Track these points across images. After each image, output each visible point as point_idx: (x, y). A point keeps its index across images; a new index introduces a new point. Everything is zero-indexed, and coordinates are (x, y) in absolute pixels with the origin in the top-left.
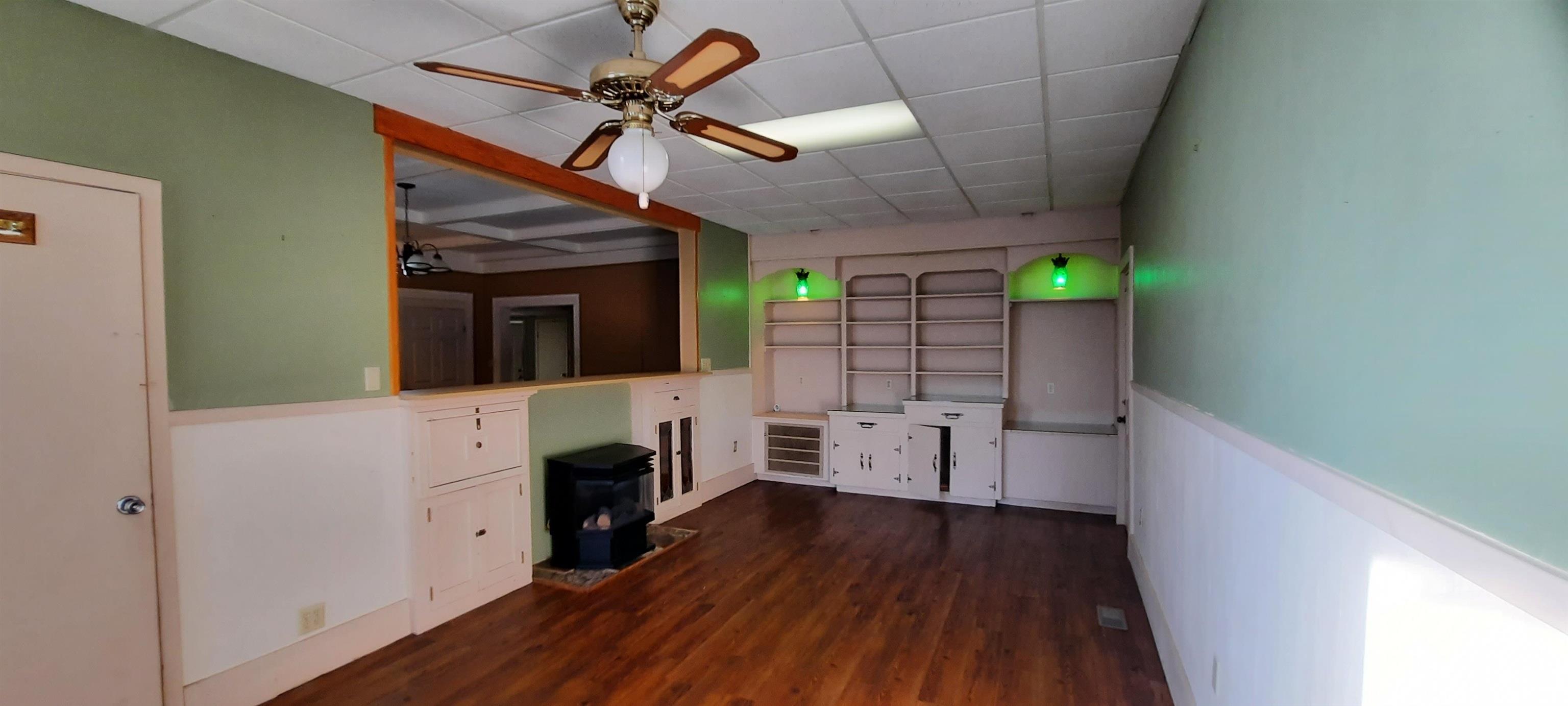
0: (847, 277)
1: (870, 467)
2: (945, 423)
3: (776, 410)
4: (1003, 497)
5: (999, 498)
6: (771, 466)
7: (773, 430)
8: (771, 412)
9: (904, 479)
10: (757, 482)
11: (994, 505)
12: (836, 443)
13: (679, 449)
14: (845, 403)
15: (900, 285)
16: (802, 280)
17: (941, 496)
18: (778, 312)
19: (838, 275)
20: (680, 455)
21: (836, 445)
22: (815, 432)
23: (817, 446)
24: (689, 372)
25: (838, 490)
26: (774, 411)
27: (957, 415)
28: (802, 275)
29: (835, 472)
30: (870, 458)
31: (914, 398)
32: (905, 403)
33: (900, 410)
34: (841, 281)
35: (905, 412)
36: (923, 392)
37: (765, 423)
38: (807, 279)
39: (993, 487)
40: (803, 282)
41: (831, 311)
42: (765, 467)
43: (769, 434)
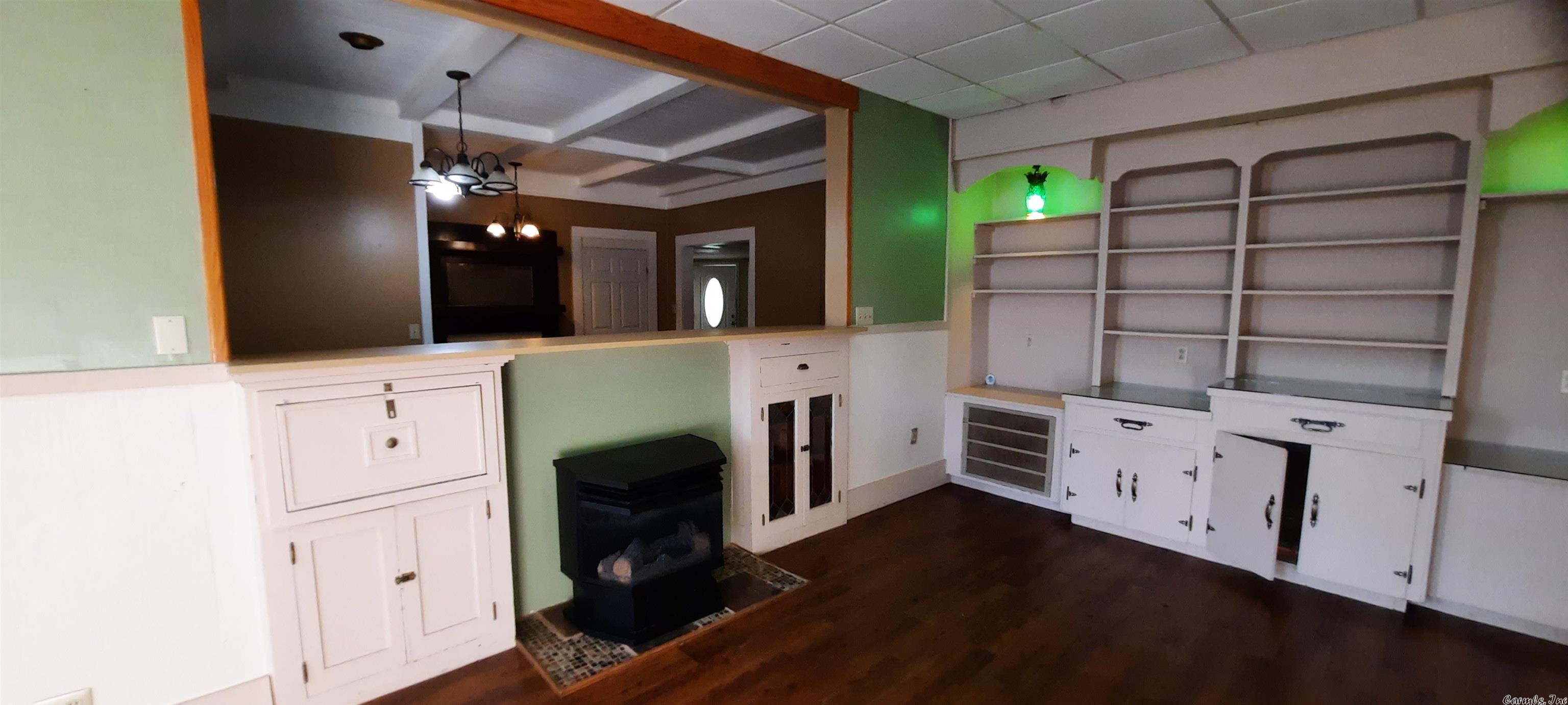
0: (1114, 173)
1: (1134, 493)
2: (1299, 436)
3: (988, 383)
4: (1428, 596)
5: (1417, 596)
6: (971, 468)
7: (975, 415)
8: (980, 385)
9: (1200, 525)
10: (949, 489)
11: (1402, 608)
12: (1073, 447)
13: (806, 442)
14: (1097, 381)
15: (1220, 180)
16: (1036, 184)
17: (1277, 571)
18: (998, 239)
19: (1098, 170)
20: (808, 452)
21: (1073, 451)
22: (1042, 425)
23: (1043, 446)
24: (837, 329)
25: (1074, 521)
26: (986, 384)
27: (1331, 425)
28: (1036, 179)
29: (1069, 494)
30: (1135, 480)
31: (1231, 384)
32: (1211, 392)
33: (1200, 403)
34: (1102, 180)
35: (1211, 409)
36: (1249, 371)
37: (965, 403)
38: (1045, 183)
39: (1405, 575)
40: (1037, 188)
41: (1081, 234)
42: (962, 468)
43: (970, 421)
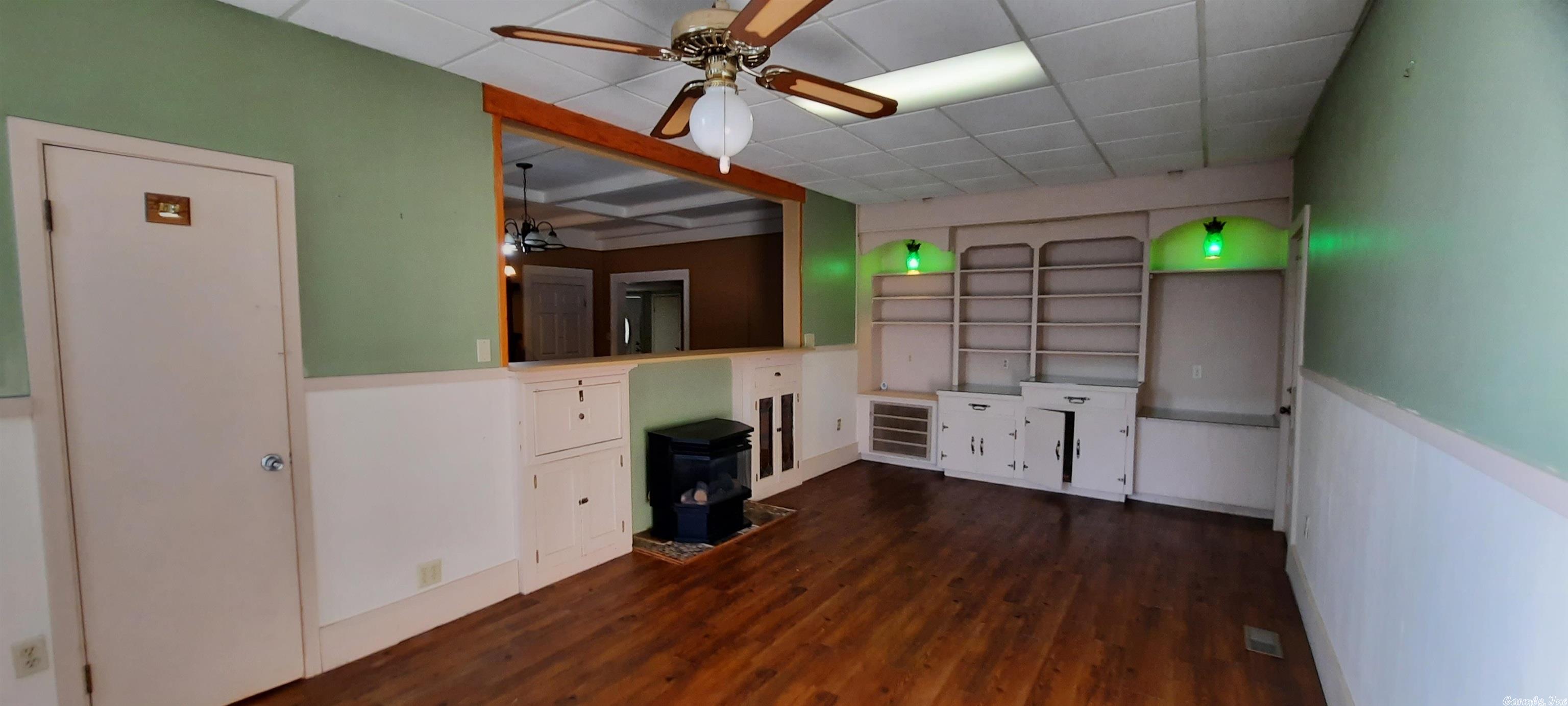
0: (961, 248)
1: (982, 451)
2: (1070, 409)
3: (883, 388)
4: (1134, 492)
5: (1129, 491)
6: (876, 446)
7: (879, 409)
8: (878, 390)
9: (1019, 466)
10: (860, 463)
11: (1123, 500)
12: (945, 425)
13: (780, 426)
14: (956, 382)
15: (1021, 256)
16: (913, 252)
17: (1063, 487)
18: (887, 286)
19: (952, 246)
20: (781, 432)
21: (944, 427)
22: (923, 413)
23: (925, 427)
24: (792, 348)
25: (946, 474)
26: (881, 389)
27: (1083, 399)
28: (913, 247)
29: (943, 456)
30: (982, 442)
31: (1034, 380)
32: (1022, 384)
33: (1018, 392)
34: (954, 252)
35: (1023, 394)
36: (1044, 372)
37: (871, 402)
38: (919, 251)
39: (1123, 480)
40: (914, 254)
41: (943, 285)
42: (870, 447)
43: (875, 413)
